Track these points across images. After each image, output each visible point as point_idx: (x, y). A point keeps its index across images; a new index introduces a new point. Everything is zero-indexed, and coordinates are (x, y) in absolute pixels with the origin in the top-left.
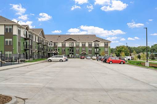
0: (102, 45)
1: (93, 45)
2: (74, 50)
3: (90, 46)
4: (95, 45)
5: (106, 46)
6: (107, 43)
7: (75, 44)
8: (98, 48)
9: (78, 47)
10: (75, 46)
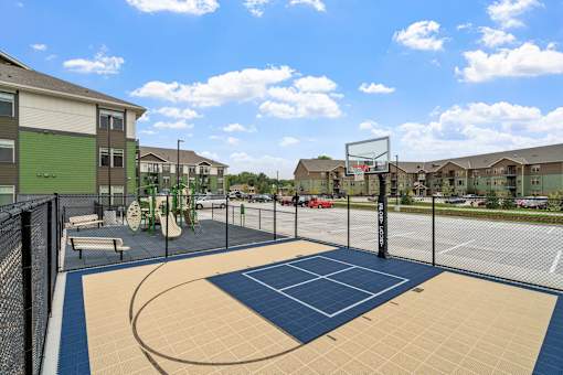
0: (213, 171)
1: (198, 172)
2: (161, 182)
3: (192, 171)
4: (202, 171)
5: (220, 173)
6: (221, 168)
7: (160, 166)
8: (205, 176)
9: (167, 172)
10: (161, 171)
